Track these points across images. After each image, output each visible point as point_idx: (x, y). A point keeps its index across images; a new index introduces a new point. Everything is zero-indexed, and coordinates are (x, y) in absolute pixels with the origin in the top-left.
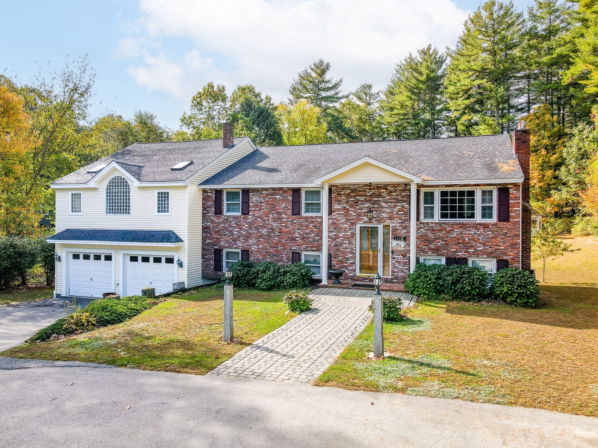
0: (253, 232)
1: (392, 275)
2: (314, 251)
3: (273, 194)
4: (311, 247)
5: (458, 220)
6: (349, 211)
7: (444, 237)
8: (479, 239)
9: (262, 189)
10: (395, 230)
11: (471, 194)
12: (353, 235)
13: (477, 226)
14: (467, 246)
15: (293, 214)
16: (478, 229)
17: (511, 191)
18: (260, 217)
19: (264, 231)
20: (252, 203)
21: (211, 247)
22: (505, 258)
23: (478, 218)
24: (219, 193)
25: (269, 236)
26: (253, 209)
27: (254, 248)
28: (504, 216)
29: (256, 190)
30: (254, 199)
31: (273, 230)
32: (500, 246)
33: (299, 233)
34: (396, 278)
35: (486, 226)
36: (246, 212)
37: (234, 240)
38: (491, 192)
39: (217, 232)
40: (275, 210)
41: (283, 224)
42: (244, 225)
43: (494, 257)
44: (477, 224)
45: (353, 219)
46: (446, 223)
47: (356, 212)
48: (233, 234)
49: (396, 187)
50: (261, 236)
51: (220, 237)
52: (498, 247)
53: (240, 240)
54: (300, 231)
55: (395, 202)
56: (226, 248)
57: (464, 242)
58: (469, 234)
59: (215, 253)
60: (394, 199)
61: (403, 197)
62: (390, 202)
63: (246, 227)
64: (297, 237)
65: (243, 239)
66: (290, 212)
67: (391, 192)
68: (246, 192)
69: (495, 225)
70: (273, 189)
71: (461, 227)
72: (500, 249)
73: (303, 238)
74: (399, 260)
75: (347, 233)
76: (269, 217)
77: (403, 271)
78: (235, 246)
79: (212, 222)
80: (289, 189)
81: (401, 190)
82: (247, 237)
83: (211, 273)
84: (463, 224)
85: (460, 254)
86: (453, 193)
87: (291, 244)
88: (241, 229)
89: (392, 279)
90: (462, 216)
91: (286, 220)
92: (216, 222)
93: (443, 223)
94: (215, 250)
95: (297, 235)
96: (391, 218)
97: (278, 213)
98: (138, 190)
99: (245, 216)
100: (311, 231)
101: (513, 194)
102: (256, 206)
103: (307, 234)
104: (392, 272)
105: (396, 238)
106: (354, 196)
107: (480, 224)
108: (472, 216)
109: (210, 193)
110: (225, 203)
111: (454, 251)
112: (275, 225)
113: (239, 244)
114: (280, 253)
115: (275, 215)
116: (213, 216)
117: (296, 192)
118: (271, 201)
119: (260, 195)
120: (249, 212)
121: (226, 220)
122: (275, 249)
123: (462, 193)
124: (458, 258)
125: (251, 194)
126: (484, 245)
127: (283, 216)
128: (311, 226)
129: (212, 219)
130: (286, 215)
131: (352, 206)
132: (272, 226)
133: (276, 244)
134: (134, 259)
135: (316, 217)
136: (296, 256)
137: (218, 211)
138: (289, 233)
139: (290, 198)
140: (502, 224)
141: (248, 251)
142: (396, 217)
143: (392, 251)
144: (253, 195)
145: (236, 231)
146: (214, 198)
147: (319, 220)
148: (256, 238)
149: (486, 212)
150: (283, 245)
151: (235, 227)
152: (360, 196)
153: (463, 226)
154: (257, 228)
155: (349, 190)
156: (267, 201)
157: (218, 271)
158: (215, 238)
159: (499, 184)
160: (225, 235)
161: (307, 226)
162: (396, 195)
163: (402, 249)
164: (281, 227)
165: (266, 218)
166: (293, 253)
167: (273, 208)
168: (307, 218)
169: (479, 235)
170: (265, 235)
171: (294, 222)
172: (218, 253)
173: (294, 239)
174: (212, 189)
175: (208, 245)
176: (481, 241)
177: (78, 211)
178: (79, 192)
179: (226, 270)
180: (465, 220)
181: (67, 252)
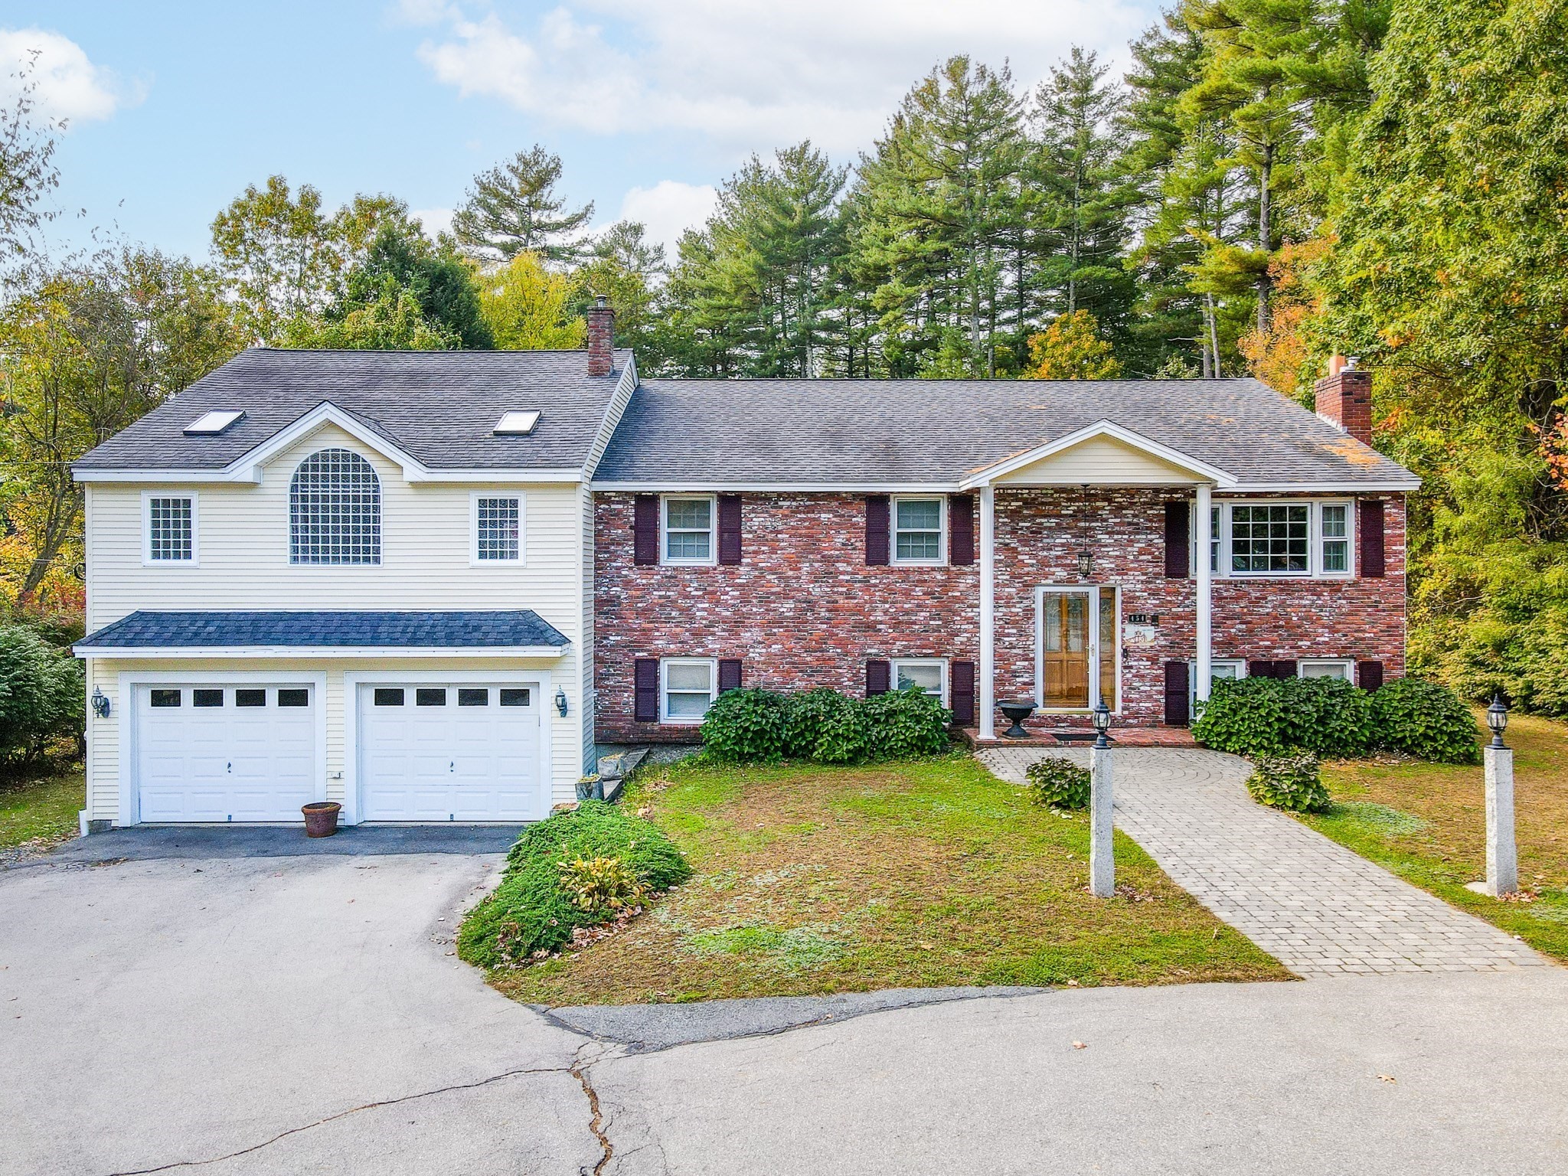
0: (754, 609)
1: (1124, 709)
2: (926, 656)
3: (809, 510)
4: (918, 647)
5: (1271, 574)
6: (1019, 553)
7: (1245, 614)
8: (1320, 618)
9: (780, 495)
10: (1129, 599)
11: (1300, 513)
12: (1029, 613)
13: (1315, 588)
14: (1294, 633)
15: (869, 562)
16: (1319, 595)
17: (1388, 509)
18: (772, 570)
19: (787, 608)
20: (750, 532)
21: (625, 655)
22: (1375, 657)
23: (1315, 569)
24: (647, 503)
25: (799, 620)
26: (752, 548)
27: (756, 654)
28: (1373, 563)
29: (761, 499)
30: (754, 521)
31: (811, 604)
32: (1364, 631)
33: (886, 612)
34: (1136, 715)
35: (1335, 587)
36: (731, 554)
37: (696, 634)
38: (1340, 511)
39: (642, 613)
40: (819, 551)
41: (840, 589)
42: (727, 593)
43: (1352, 657)
44: (1317, 583)
45: (1028, 574)
46: (1248, 583)
47: (1036, 556)
48: (692, 619)
49: (1133, 497)
50: (779, 622)
51: (652, 625)
52: (1361, 635)
53: (713, 634)
54: (887, 606)
55: (1130, 533)
56: (670, 655)
57: (1289, 626)
58: (1300, 606)
59: (636, 671)
60: (1129, 524)
61: (1151, 521)
62: (1118, 533)
63: (733, 597)
64: (881, 623)
65: (724, 630)
66: (860, 557)
67: (1121, 507)
68: (730, 503)
69: (1355, 584)
70: (812, 496)
71: (1282, 590)
72: (1364, 639)
73: (896, 625)
74: (1142, 672)
75: (1013, 610)
76: (800, 569)
77: (1151, 696)
78: (700, 650)
79: (627, 584)
80: (856, 495)
81: (1145, 503)
82: (737, 624)
83: (623, 728)
84: (1287, 583)
85: (1281, 653)
86: (1260, 512)
87: (862, 640)
88: (718, 603)
89: (1125, 718)
90: (1278, 564)
91: (848, 577)
92: (639, 585)
93: (1242, 582)
94: (638, 661)
95: (879, 616)
96: (1122, 571)
97: (826, 559)
98: (411, 491)
99: (729, 568)
100: (918, 606)
101: (1389, 515)
102: (761, 540)
103: (907, 613)
104: (1124, 700)
105: (1136, 618)
106: (1030, 516)
107: (1324, 583)
108: (1301, 563)
109: (618, 503)
110: (664, 529)
111: (1266, 647)
112: (816, 590)
113: (711, 643)
114: (832, 663)
115: (816, 565)
116: (631, 568)
117: (877, 503)
118: (808, 528)
119: (773, 511)
120: (741, 557)
121: (673, 577)
122: (819, 654)
123: (1279, 512)
124: (1277, 662)
125: (745, 509)
126: (1333, 630)
127: (842, 566)
128: (918, 591)
129: (626, 576)
130: (849, 564)
131: (1025, 542)
132: (810, 593)
133: (822, 641)
134: (389, 697)
135: (933, 569)
136: (877, 674)
137: (646, 556)
138: (859, 610)
139: (860, 520)
140: (1368, 583)
141: (739, 662)
142: (1134, 569)
143: (1125, 651)
144: (753, 511)
145: (704, 609)
146: (633, 519)
147: (939, 577)
148: (761, 626)
149: (1334, 555)
150: (840, 643)
151: (699, 597)
152: (1045, 516)
153: (1286, 587)
154: (764, 600)
155: (1017, 500)
156: (793, 528)
157: (646, 719)
158: (635, 630)
159: (1362, 494)
160: (669, 619)
161: (907, 594)
162: (1135, 516)
163: (1148, 645)
164: (836, 597)
165: (791, 573)
166: (869, 664)
167: (811, 544)
168: (906, 571)
169: (1321, 608)
170: (787, 617)
171: (873, 582)
172: (646, 673)
173: (871, 627)
174: (627, 493)
175: (612, 649)
176: (1325, 620)
177: (177, 556)
178: (181, 495)
179: (670, 718)
180: (1288, 574)
181: (133, 684)
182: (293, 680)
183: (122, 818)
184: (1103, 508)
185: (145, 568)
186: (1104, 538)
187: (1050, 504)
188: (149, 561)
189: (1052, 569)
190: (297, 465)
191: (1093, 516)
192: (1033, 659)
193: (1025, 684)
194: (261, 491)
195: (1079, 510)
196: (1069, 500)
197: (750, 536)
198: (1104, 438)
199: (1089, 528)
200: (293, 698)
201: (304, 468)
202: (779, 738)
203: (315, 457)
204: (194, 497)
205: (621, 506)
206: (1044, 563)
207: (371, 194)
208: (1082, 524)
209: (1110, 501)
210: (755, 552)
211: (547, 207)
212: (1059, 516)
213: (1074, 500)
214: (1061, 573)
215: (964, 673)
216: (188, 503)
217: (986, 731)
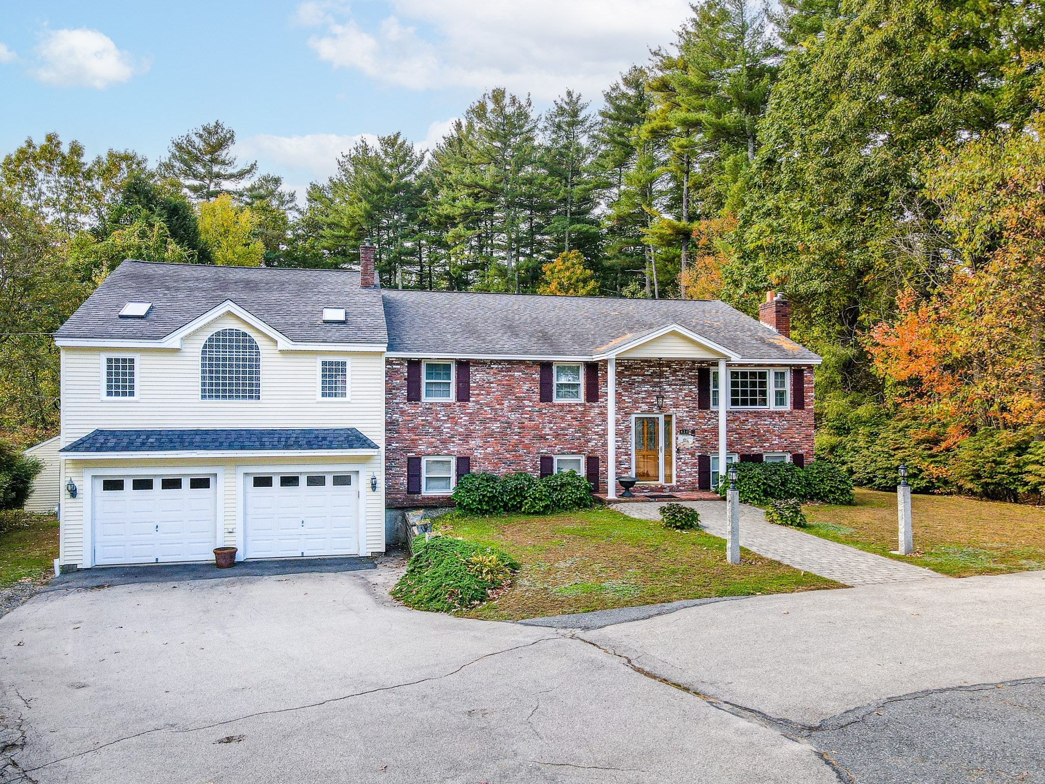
0: (477, 428)
1: (677, 481)
2: (573, 453)
3: (508, 370)
4: (569, 449)
5: (749, 408)
6: (622, 396)
7: (737, 429)
8: (774, 431)
9: (492, 361)
10: (680, 421)
11: (763, 375)
12: (628, 428)
13: (771, 415)
14: (762, 439)
15: (541, 400)
16: (774, 419)
17: (806, 373)
18: (487, 405)
19: (495, 426)
20: (474, 383)
21: (401, 455)
22: (800, 452)
23: (771, 406)
24: (414, 365)
25: (503, 434)
26: (475, 392)
27: (478, 454)
28: (799, 403)
29: (481, 363)
30: (477, 376)
31: (509, 424)
32: (795, 438)
33: (551, 429)
34: (684, 484)
35: (781, 414)
36: (463, 395)
37: (443, 442)
38: (783, 374)
39: (412, 430)
40: (514, 394)
41: (526, 416)
42: (461, 418)
43: (789, 452)
44: (773, 412)
45: (627, 408)
46: (739, 412)
47: (632, 397)
48: (441, 433)
49: (682, 365)
50: (491, 435)
51: (417, 437)
52: (793, 440)
53: (453, 442)
54: (552, 425)
55: (680, 385)
56: (429, 455)
57: (759, 436)
58: (764, 424)
59: (408, 464)
60: (680, 380)
61: (691, 379)
62: (675, 385)
63: (465, 421)
64: (548, 435)
65: (460, 440)
66: (537, 397)
67: (675, 371)
68: (464, 366)
69: (791, 413)
70: (509, 362)
71: (756, 416)
72: (795, 442)
73: (557, 436)
74: (687, 461)
75: (620, 427)
76: (503, 404)
77: (691, 474)
78: (446, 451)
79: (403, 412)
80: (535, 362)
81: (688, 369)
82: (467, 436)
83: (400, 498)
84: (758, 412)
85: (756, 450)
86: (744, 375)
87: (538, 445)
88: (456, 424)
89: (678, 486)
90: (754, 402)
91: (530, 409)
92: (409, 413)
93: (736, 412)
94: (409, 459)
95: (547, 431)
96: (676, 406)
97: (518, 399)
98: (280, 356)
99: (462, 403)
100: (569, 425)
101: (806, 377)
102: (481, 387)
103: (563, 429)
104: (678, 476)
105: (683, 432)
106: (628, 375)
107: (776, 413)
108: (764, 402)
109: (397, 364)
110: (424, 380)
111: (748, 447)
112: (513, 416)
113: (452, 448)
114: (521, 458)
115: (512, 402)
116: (405, 403)
117: (546, 367)
118: (507, 380)
119: (488, 371)
120: (469, 397)
121: (429, 409)
122: (514, 453)
123: (753, 374)
124: (753, 455)
125: (472, 369)
126: (780, 437)
127: (526, 403)
128: (569, 417)
129: (402, 408)
130: (530, 401)
131: (626, 390)
132: (509, 418)
133: (516, 445)
134: (262, 482)
135: (577, 404)
136: (546, 462)
137: (414, 396)
138: (536, 428)
139: (537, 376)
140: (797, 412)
141: (468, 458)
142: (683, 405)
143: (678, 449)
144: (476, 370)
145: (448, 428)
146: (406, 374)
147: (580, 409)
148: (481, 437)
149: (780, 397)
150: (526, 447)
151: (445, 420)
152: (636, 375)
153: (758, 415)
154: (483, 422)
155: (621, 366)
156: (499, 380)
157: (415, 493)
158: (407, 440)
159: (794, 365)
160: (427, 433)
161: (563, 418)
162: (683, 376)
163: (690, 446)
164: (524, 420)
165: (498, 407)
166: (542, 458)
167: (509, 390)
168: (562, 406)
169: (774, 425)
170: (495, 432)
171: (544, 411)
172: (414, 465)
173: (543, 438)
174: (403, 359)
175: (394, 451)
176: (776, 433)
177: (124, 394)
178: (127, 356)
179: (426, 492)
180: (758, 408)
181: (93, 476)
182: (200, 472)
183: (86, 563)
184: (666, 371)
185: (102, 402)
186: (667, 388)
187: (639, 368)
188: (105, 397)
189: (640, 405)
190: (206, 338)
191: (661, 375)
192: (630, 455)
193: (626, 468)
194: (180, 354)
195: (654, 372)
196: (649, 366)
197: (475, 385)
198: (674, 333)
199: (660, 382)
200: (200, 483)
201: (210, 340)
202: (502, 500)
203: (218, 334)
204: (137, 358)
205: (399, 367)
206: (636, 401)
207: (120, 149)
208: (656, 380)
209: (670, 367)
210: (478, 394)
211: (223, 163)
212: (644, 375)
213: (652, 366)
214: (645, 407)
215: (594, 464)
216: (132, 361)
217: (611, 495)
